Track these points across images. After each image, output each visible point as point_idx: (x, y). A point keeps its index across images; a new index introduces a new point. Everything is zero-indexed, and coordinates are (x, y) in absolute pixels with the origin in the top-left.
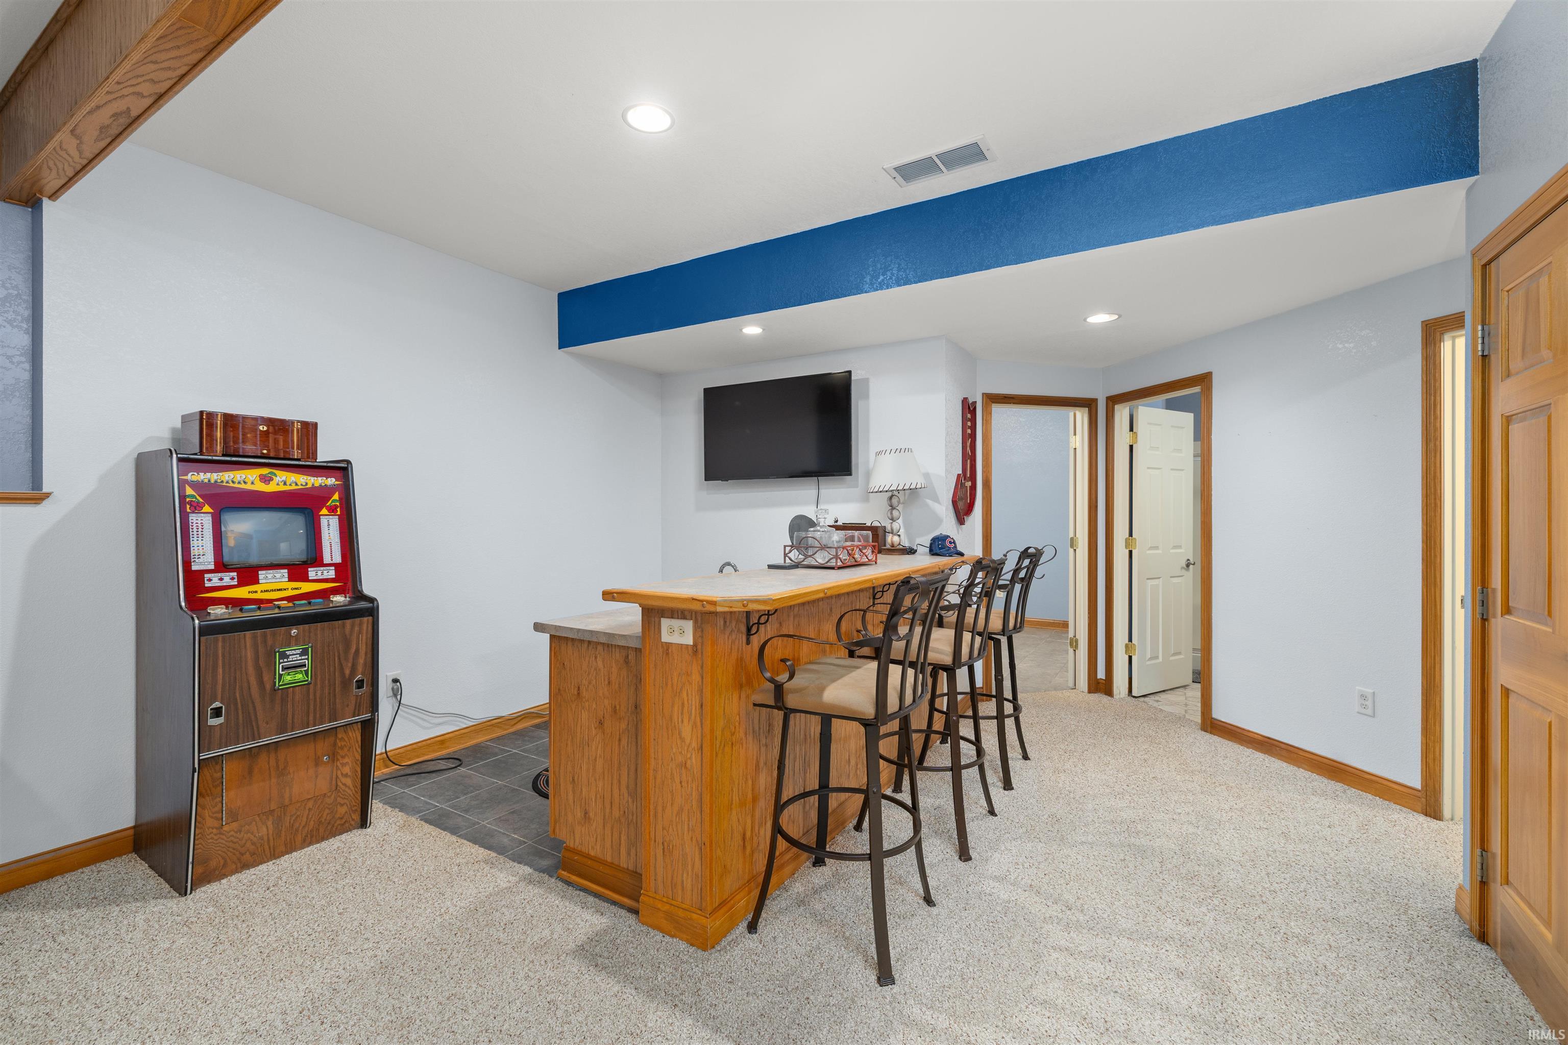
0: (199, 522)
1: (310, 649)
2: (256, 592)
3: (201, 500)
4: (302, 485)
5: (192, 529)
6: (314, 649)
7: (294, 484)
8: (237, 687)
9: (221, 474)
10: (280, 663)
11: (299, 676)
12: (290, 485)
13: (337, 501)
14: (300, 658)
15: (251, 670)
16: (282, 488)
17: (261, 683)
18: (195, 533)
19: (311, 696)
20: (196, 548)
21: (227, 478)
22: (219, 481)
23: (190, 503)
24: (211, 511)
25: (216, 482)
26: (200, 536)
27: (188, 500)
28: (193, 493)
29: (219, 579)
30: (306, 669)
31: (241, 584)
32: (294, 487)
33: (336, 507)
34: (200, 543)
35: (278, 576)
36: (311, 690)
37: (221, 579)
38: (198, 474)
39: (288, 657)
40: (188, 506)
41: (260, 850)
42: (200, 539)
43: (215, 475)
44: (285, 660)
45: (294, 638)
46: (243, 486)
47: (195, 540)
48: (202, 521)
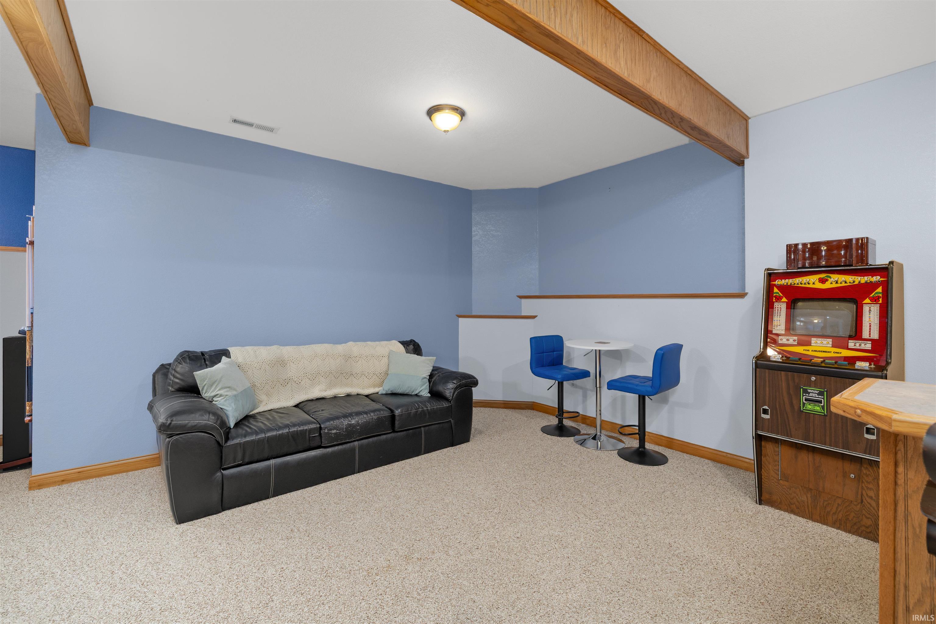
0: (779, 307)
1: (825, 392)
2: (808, 350)
3: (782, 295)
4: (850, 283)
5: (775, 311)
6: (828, 394)
7: (843, 283)
8: (777, 402)
9: (794, 279)
10: (803, 396)
11: (817, 408)
12: (841, 283)
13: (880, 293)
14: (818, 396)
15: (785, 394)
16: (834, 285)
17: (792, 404)
18: (776, 313)
19: (827, 425)
20: (776, 321)
21: (798, 282)
22: (793, 283)
23: (776, 297)
24: (787, 301)
25: (791, 284)
26: (779, 315)
27: (774, 295)
28: (778, 291)
29: (787, 340)
30: (822, 405)
31: (800, 344)
32: (844, 284)
33: (879, 297)
34: (778, 318)
35: (825, 342)
36: (827, 420)
37: (788, 340)
38: (781, 280)
39: (809, 393)
40: (774, 298)
41: (802, 509)
42: (778, 316)
43: (791, 280)
44: (807, 395)
45: (813, 382)
46: (807, 286)
47: (776, 317)
48: (781, 307)
